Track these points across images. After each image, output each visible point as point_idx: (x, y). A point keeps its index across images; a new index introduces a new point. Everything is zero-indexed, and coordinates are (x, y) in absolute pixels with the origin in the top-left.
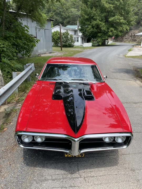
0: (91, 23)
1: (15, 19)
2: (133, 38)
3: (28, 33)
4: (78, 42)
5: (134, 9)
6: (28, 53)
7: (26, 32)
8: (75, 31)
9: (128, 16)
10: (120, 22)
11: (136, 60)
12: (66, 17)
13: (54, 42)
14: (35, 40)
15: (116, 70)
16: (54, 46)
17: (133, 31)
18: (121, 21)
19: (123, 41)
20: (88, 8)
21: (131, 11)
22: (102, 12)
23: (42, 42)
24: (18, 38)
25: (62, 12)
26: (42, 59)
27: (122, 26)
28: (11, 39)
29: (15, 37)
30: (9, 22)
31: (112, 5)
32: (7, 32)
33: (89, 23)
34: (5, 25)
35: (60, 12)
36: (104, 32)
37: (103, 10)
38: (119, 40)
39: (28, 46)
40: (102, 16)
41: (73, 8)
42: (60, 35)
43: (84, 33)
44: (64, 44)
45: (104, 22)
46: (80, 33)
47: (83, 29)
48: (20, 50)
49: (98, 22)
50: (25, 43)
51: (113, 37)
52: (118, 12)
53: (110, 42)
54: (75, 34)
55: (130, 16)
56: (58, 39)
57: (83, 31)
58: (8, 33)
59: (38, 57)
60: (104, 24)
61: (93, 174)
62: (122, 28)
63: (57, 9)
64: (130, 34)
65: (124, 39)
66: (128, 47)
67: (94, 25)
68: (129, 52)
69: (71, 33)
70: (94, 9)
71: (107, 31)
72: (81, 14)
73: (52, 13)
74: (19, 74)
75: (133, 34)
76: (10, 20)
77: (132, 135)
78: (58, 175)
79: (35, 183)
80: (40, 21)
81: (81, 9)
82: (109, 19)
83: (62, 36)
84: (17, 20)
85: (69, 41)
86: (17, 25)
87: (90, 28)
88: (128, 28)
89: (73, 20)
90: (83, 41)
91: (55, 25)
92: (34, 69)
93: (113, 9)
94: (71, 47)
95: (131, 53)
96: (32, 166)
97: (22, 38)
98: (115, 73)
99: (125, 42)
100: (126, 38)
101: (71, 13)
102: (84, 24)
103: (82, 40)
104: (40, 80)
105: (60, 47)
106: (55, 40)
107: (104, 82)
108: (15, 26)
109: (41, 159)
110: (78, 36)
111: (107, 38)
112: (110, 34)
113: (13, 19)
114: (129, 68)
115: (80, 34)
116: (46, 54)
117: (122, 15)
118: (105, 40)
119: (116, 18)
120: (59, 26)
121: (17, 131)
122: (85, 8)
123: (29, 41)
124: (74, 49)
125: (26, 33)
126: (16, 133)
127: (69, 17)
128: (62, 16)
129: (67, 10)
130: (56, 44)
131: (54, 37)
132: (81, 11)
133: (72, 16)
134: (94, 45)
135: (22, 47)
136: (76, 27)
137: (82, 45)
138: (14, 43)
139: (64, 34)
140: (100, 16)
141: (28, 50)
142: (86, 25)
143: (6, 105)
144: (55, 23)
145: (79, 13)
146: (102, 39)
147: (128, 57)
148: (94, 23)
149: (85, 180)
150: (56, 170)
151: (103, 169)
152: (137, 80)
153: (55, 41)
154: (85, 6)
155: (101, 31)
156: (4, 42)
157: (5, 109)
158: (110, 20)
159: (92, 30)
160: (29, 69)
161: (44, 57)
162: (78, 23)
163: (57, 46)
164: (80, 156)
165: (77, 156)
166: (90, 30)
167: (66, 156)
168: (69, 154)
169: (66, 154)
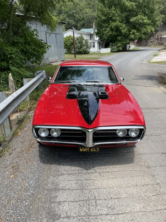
0: (109, 25)
1: (23, 23)
2: (159, 41)
3: (37, 38)
4: (94, 48)
5: (160, 7)
6: (38, 61)
7: (36, 36)
8: (91, 36)
9: (153, 15)
10: (144, 23)
11: (162, 65)
12: (80, 19)
14: (46, 46)
15: (137, 77)
16: (66, 54)
17: (159, 33)
18: (145, 21)
19: (147, 45)
20: (105, 8)
21: (156, 8)
22: (122, 12)
23: (53, 48)
24: (27, 44)
25: (75, 13)
26: (54, 67)
27: (145, 28)
28: (19, 45)
29: (23, 43)
30: (16, 26)
31: (134, 3)
32: (15, 37)
33: (107, 25)
34: (13, 30)
35: (73, 13)
36: (124, 35)
37: (123, 9)
38: (143, 44)
39: (38, 52)
40: (122, 16)
41: (87, 8)
42: (74, 40)
43: (101, 38)
44: (78, 50)
45: (125, 23)
46: (96, 37)
47: (100, 32)
48: (30, 56)
49: (118, 23)
50: (34, 48)
51: (136, 41)
52: (141, 11)
53: (132, 47)
54: (91, 39)
55: (155, 15)
56: (71, 45)
57: (100, 35)
58: (16, 39)
59: (49, 66)
60: (124, 25)
61: (108, 170)
62: (146, 30)
63: (70, 10)
64: (156, 37)
65: (149, 42)
66: (153, 51)
67: (113, 27)
68: (155, 58)
69: (86, 37)
70: (113, 8)
71: (128, 33)
72: (98, 15)
73: (63, 16)
74: (30, 80)
75: (159, 36)
76: (18, 24)
78: (73, 170)
79: (52, 177)
80: (51, 24)
81: (98, 9)
82: (130, 19)
83: (75, 41)
84: (25, 23)
85: (84, 46)
86: (26, 29)
87: (108, 30)
88: (153, 30)
89: (88, 23)
90: (101, 46)
91: (67, 29)
92: (45, 76)
93: (135, 7)
94: (86, 54)
95: (157, 58)
96: (48, 164)
97: (32, 43)
98: (137, 80)
99: (150, 46)
100: (151, 42)
101: (85, 14)
102: (102, 26)
103: (99, 45)
104: (53, 83)
105: (74, 54)
106: (67, 46)
107: (121, 84)
108: (23, 31)
109: (56, 158)
110: (94, 41)
111: (128, 42)
112: (131, 37)
113: (21, 22)
114: (152, 74)
115: (97, 39)
116: (57, 63)
117: (145, 14)
118: (126, 44)
119: (139, 17)
120: (72, 30)
121: (34, 125)
122: (102, 8)
123: (39, 47)
124: (90, 56)
125: (35, 38)
126: (33, 127)
127: (83, 19)
128: (75, 19)
129: (81, 11)
130: (69, 51)
131: (67, 42)
132: (97, 12)
133: (87, 18)
134: (113, 50)
135: (31, 54)
136: (91, 31)
137: (99, 51)
138: (23, 49)
139: (77, 39)
140: (119, 16)
141: (37, 57)
142: (103, 27)
143: (18, 113)
144: (67, 26)
145: (95, 14)
146: (123, 44)
147: (153, 63)
148: (113, 24)
149: (101, 175)
150: (72, 167)
151: (118, 166)
152: (161, 86)
153: (68, 48)
154: (102, 5)
155: (121, 34)
156: (12, 48)
157: (17, 116)
158: (132, 20)
159: (110, 33)
160: (40, 76)
161: (55, 65)
162: (94, 26)
163: (71, 53)
164: (95, 151)
165: (92, 150)
166: (108, 33)
167: (81, 150)
168: (85, 148)
169: (81, 148)
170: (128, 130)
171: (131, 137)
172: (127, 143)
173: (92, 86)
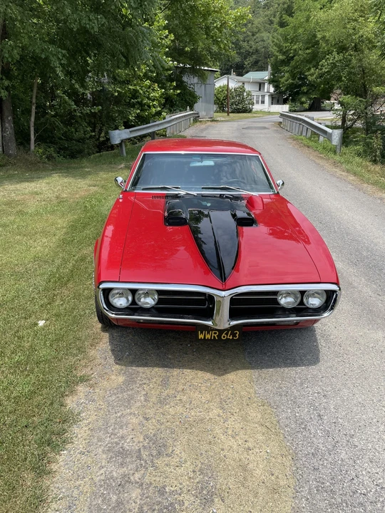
4: (262, 104)
8: (261, 85)
12: (251, 51)
13: (218, 104)
16: (217, 112)
43: (276, 87)
54: (260, 90)
56: (225, 99)
69: (249, 88)
77: (340, 289)
85: (244, 101)
90: (275, 101)
94: (246, 113)
101: (260, 43)
103: (272, 100)
104: (129, 191)
105: (227, 112)
106: (219, 101)
107: (278, 193)
110: (263, 94)
121: (101, 281)
127: (257, 51)
128: (242, 50)
129: (253, 35)
130: (222, 108)
131: (219, 95)
133: (263, 50)
134: (293, 109)
136: (265, 75)
139: (235, 91)
159: (290, 81)
162: (269, 67)
163: (223, 111)
164: (231, 338)
165: (224, 337)
166: (287, 81)
167: (201, 336)
168: (208, 333)
169: (202, 333)
170: (302, 293)
171: (308, 308)
172: (301, 320)
173: (215, 197)
